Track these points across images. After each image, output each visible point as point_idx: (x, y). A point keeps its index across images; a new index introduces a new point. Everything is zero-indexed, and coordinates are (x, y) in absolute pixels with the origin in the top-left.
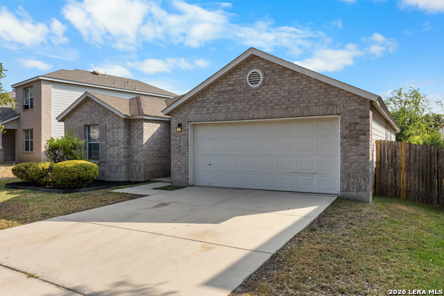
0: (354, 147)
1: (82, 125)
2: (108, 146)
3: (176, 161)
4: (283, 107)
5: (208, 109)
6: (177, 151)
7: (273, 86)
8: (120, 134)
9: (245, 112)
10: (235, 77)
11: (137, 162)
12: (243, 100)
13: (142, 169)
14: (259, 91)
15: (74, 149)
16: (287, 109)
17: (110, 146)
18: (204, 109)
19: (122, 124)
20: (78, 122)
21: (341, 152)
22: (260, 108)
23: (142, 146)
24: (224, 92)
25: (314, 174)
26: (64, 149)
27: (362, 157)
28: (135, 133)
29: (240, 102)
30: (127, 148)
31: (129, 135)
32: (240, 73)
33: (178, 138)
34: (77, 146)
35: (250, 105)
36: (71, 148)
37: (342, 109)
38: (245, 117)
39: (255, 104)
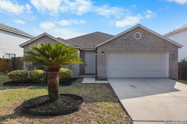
0: (173, 62)
3: (101, 68)
4: (149, 47)
5: (117, 46)
6: (101, 63)
7: (145, 39)
9: (134, 48)
10: (129, 34)
11: (74, 68)
12: (133, 44)
14: (140, 41)
16: (151, 48)
18: (115, 46)
21: (169, 63)
22: (140, 47)
24: (124, 40)
25: (158, 71)
27: (176, 65)
29: (132, 44)
32: (132, 33)
33: (102, 58)
35: (136, 46)
37: (170, 49)
38: (134, 50)
39: (138, 45)
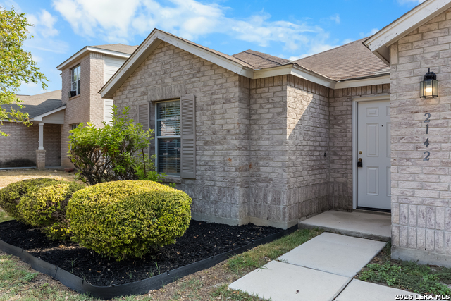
1: (145, 101)
2: (200, 143)
6: (416, 155)
8: (231, 116)
11: (269, 181)
13: (284, 197)
15: (129, 149)
17: (206, 143)
19: (235, 91)
20: (138, 97)
23: (282, 142)
26: (106, 149)
28: (265, 114)
30: (245, 148)
31: (249, 117)
33: (421, 116)
34: (136, 143)
36: (121, 147)
